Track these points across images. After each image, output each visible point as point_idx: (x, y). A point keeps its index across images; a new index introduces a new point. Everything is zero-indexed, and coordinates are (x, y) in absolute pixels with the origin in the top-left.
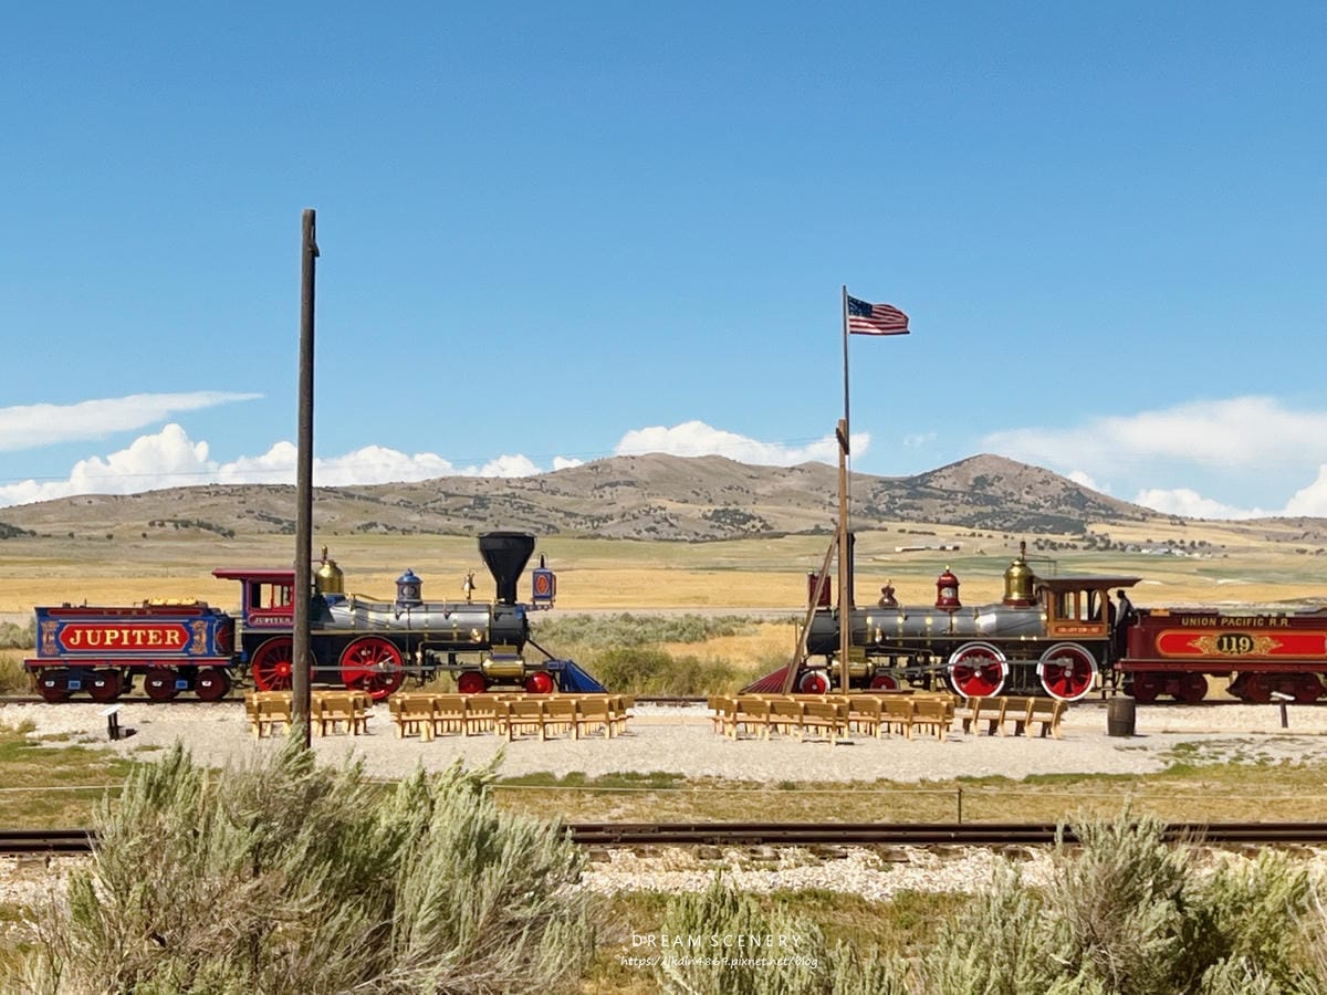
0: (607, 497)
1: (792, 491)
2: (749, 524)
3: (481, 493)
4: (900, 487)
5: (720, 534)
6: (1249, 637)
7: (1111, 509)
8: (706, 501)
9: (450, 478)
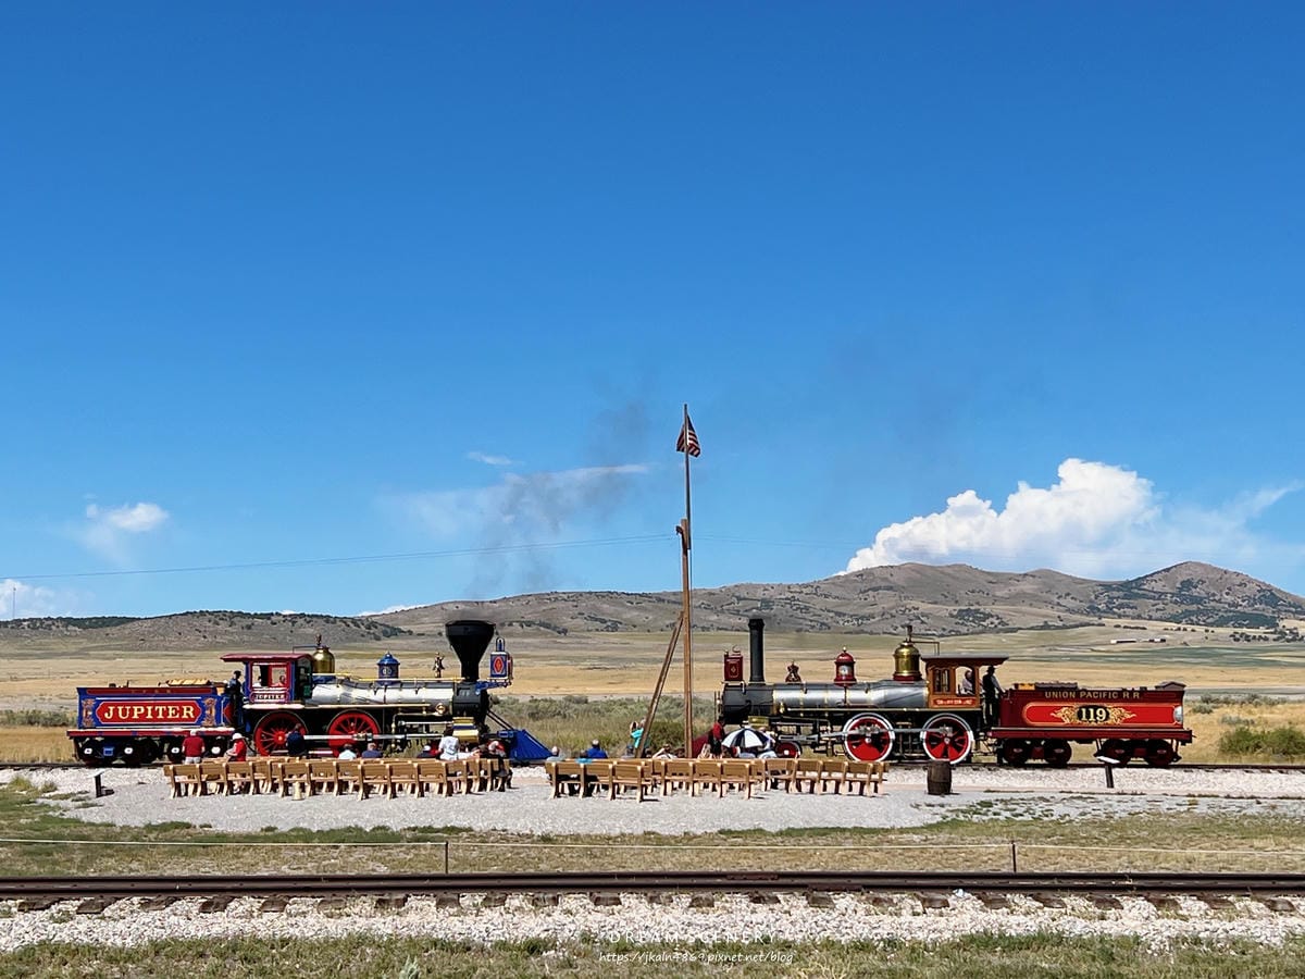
0: (871, 599)
1: (1024, 593)
2: (988, 621)
3: (767, 597)
4: (1119, 590)
5: (964, 630)
6: (1105, 708)
7: (1300, 607)
8: (953, 602)
9: (742, 584)
